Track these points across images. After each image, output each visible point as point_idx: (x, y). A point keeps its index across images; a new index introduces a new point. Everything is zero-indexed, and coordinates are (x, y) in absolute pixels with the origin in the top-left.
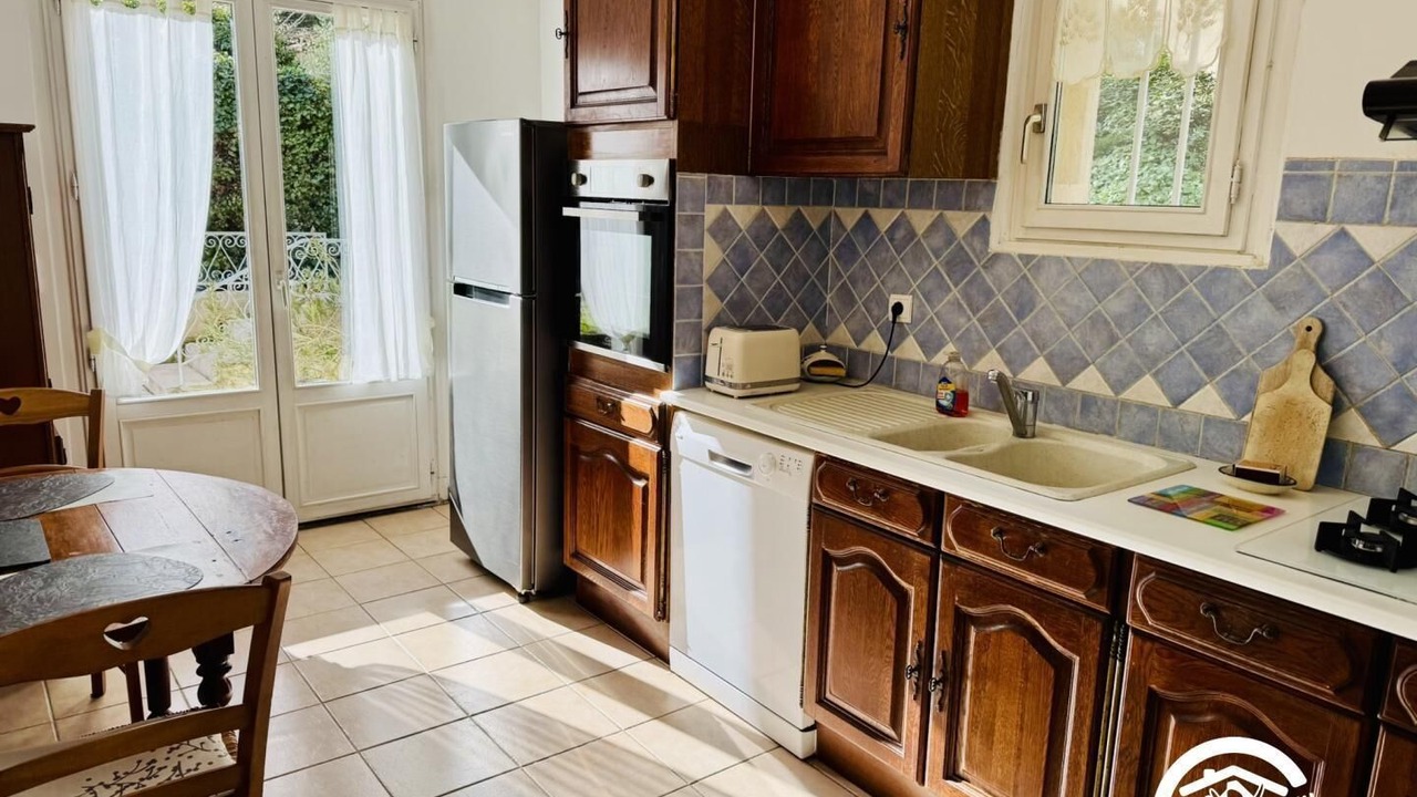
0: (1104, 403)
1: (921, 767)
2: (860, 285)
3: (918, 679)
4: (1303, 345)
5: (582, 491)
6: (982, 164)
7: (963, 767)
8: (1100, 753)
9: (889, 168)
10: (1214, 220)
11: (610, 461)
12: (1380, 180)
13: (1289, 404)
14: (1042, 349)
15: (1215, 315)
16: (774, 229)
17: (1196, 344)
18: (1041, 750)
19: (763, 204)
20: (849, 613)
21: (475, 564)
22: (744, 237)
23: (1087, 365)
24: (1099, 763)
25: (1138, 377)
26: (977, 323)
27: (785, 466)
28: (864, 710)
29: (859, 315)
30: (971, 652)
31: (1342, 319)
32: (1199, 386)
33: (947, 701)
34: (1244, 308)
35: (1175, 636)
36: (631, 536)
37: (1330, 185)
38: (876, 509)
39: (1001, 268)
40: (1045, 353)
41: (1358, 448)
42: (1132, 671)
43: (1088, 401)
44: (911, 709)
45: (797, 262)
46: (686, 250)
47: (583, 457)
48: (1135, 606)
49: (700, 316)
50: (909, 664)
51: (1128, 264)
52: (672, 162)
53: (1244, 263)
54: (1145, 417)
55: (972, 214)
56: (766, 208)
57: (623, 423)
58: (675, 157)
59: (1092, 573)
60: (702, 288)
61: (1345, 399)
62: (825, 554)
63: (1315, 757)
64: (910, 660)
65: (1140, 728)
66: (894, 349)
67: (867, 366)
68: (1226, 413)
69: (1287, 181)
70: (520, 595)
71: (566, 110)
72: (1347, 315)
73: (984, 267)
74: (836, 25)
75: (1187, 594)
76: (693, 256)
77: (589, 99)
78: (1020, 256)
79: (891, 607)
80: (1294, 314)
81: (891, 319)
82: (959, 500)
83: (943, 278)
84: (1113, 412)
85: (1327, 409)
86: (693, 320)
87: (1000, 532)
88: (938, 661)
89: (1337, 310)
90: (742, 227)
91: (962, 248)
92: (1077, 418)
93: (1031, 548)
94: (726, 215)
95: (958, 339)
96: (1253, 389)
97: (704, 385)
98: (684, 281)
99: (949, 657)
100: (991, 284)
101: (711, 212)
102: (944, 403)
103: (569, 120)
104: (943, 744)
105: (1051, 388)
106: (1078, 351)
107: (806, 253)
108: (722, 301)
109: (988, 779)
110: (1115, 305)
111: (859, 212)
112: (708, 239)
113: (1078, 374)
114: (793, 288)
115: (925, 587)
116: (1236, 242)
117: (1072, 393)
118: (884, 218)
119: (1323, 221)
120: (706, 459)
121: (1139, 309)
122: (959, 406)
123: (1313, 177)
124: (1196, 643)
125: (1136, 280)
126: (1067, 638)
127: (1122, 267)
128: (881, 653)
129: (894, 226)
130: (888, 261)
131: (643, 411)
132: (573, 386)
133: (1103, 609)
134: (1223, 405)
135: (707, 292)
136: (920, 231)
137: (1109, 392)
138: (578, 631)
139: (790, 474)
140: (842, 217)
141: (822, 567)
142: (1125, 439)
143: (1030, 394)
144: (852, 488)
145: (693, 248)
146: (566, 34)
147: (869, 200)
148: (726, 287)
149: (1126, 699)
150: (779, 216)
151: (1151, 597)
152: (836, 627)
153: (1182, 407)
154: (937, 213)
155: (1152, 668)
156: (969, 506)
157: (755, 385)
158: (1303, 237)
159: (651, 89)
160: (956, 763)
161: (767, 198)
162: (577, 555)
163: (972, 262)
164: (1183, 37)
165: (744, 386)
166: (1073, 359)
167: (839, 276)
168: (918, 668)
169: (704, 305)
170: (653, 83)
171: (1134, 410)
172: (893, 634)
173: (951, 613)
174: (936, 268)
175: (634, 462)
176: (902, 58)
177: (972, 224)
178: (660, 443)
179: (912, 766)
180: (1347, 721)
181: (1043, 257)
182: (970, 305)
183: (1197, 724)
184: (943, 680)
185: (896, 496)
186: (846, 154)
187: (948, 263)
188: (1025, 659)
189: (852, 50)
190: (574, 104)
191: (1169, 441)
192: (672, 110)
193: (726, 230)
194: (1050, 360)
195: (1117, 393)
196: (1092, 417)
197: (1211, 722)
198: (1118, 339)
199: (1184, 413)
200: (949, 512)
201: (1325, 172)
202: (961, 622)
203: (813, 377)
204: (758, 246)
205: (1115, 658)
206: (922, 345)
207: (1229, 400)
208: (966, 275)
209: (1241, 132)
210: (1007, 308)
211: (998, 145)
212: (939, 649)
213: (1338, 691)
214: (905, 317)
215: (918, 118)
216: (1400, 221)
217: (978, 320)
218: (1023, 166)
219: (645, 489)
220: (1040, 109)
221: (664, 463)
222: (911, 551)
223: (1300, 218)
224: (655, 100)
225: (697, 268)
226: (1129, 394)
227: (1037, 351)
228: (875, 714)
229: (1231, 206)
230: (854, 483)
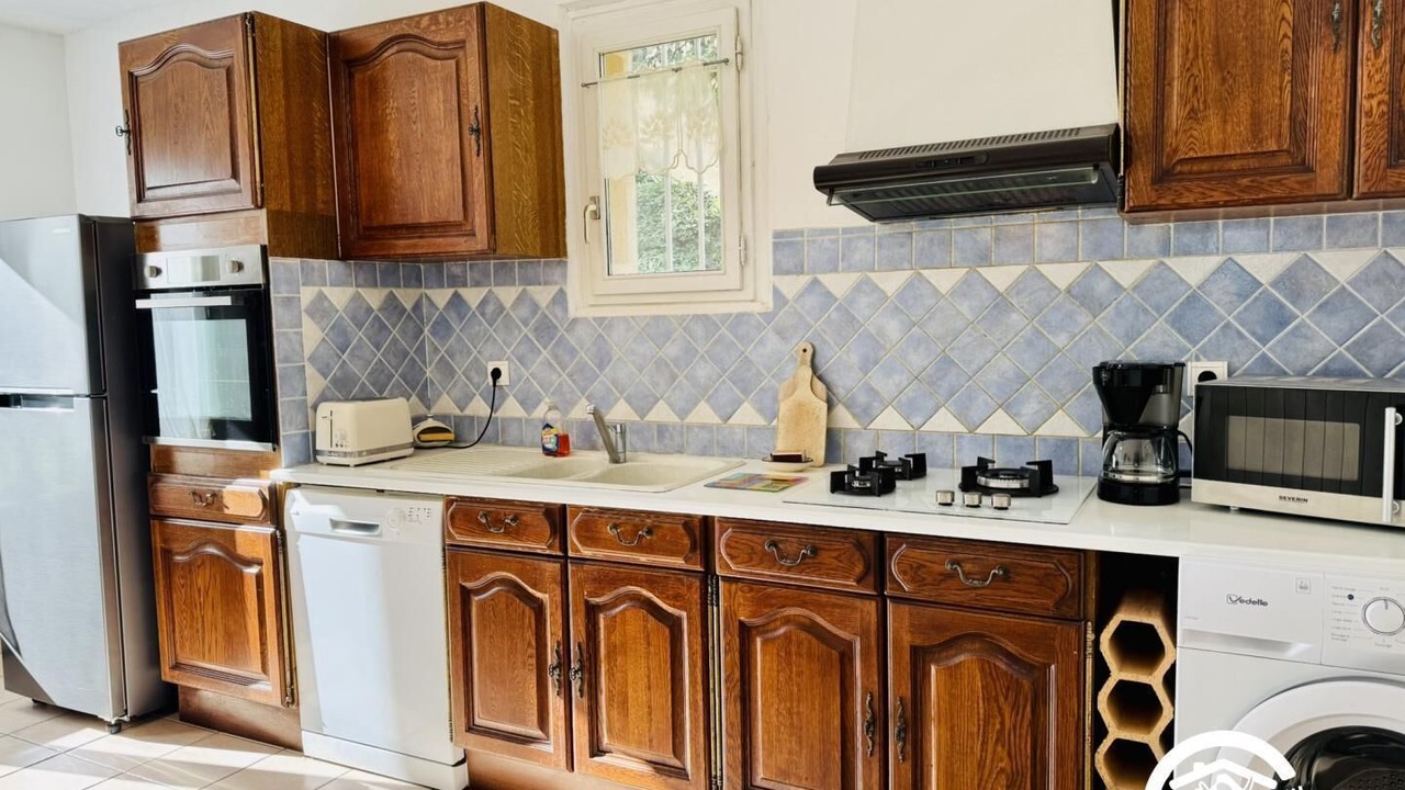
0: (674, 429)
1: (569, 755)
2: (458, 357)
3: (559, 675)
4: (803, 362)
5: (179, 596)
6: (553, 245)
7: (606, 741)
8: (711, 686)
9: (479, 247)
10: (731, 278)
11: (212, 556)
12: (832, 241)
13: (800, 406)
14: (621, 393)
15: (743, 349)
16: (369, 310)
17: (734, 372)
18: (667, 701)
19: (357, 286)
20: (491, 637)
21: (43, 706)
22: (341, 317)
23: (657, 400)
24: (712, 695)
25: (696, 404)
26: (567, 378)
27: (414, 517)
28: (512, 722)
29: (460, 385)
30: (602, 636)
31: (825, 342)
32: (740, 403)
33: (586, 687)
34: (761, 342)
35: (751, 573)
36: (245, 627)
37: (803, 246)
38: (507, 534)
39: (580, 330)
40: (625, 395)
41: (847, 431)
42: (726, 611)
43: (662, 429)
44: (556, 703)
45: (395, 340)
46: (285, 330)
47: (178, 558)
48: (721, 558)
49: (305, 394)
50: (549, 663)
51: (675, 317)
52: (264, 249)
53: (756, 308)
54: (704, 435)
55: (550, 287)
56: (359, 289)
57: (226, 511)
58: (266, 243)
59: (687, 541)
60: (304, 366)
61: (834, 398)
62: (463, 587)
63: (853, 637)
64: (551, 659)
65: (737, 655)
66: (497, 410)
67: (474, 429)
68: (761, 422)
69: (776, 246)
70: (110, 725)
71: (132, 205)
72: (827, 338)
73: (567, 331)
74: (414, 127)
75: (755, 538)
76: (294, 337)
77: (159, 193)
78: (595, 319)
79: (530, 618)
80: (794, 342)
81: (491, 383)
82: (579, 508)
83: (533, 344)
84: (682, 435)
85: (825, 406)
86: (297, 398)
87: (615, 526)
88: (575, 653)
89: (819, 334)
90: (338, 308)
91: (546, 316)
92: (655, 445)
93: (640, 533)
94: (321, 297)
95: (552, 394)
96: (775, 400)
97: (316, 461)
98: (286, 360)
99: (584, 646)
100: (574, 344)
101: (307, 295)
102: (549, 446)
103: (137, 214)
104: (587, 726)
105: (633, 423)
106: (650, 390)
107: (403, 332)
108: (326, 379)
109: (628, 743)
110: (672, 350)
111: (450, 292)
112: (305, 319)
113: (651, 408)
114: (394, 364)
115: (558, 591)
116: (748, 294)
117: (649, 424)
118: (472, 296)
119: (802, 273)
120: (328, 529)
121: (690, 352)
122: (562, 447)
123: (792, 243)
124: (765, 573)
125: (685, 329)
126: (675, 599)
127: (673, 320)
128: (524, 663)
129: (484, 303)
130: (482, 334)
131: (251, 495)
132: (159, 484)
133: (699, 568)
134: (758, 416)
135: (310, 370)
136: (508, 305)
137: (677, 420)
138: (190, 745)
139: (420, 523)
140: (433, 299)
141: (461, 601)
142: (693, 454)
143: (618, 427)
144: (484, 521)
145: (292, 328)
146: (128, 132)
147: (456, 281)
148: (328, 365)
149: (725, 635)
150: (374, 297)
151: (731, 547)
152: (479, 654)
153: (731, 421)
154: (521, 288)
155: (739, 605)
156: (588, 511)
157: (371, 452)
158: (792, 286)
159: (233, 181)
160: (599, 740)
161: (360, 281)
162: (177, 666)
163: (556, 327)
164: (693, 143)
165: (360, 454)
166: (647, 397)
167: (436, 350)
168: (559, 665)
169: (307, 382)
170: (235, 175)
171: (696, 430)
172: (534, 643)
173: (582, 607)
174: (526, 335)
175: (243, 549)
176: (478, 155)
177: (551, 296)
178: (273, 523)
179: (561, 757)
180: (867, 602)
181: (612, 318)
182: (559, 363)
183: (774, 639)
184: (581, 669)
185: (524, 518)
186: (439, 237)
187: (536, 330)
188: (645, 627)
189: (432, 149)
190: (140, 198)
191: (725, 450)
192: (259, 199)
193: (324, 311)
194: (628, 400)
195: (682, 419)
196: (667, 441)
197: (785, 633)
198: (677, 376)
199: (732, 427)
200: (571, 522)
201: (799, 239)
202: (592, 611)
203: (424, 443)
204: (356, 325)
205: (712, 604)
206: (522, 403)
207: (760, 411)
208: (552, 339)
209: (741, 214)
210: (590, 363)
211: (564, 230)
212: (575, 641)
213: (859, 581)
214: (503, 380)
215: (498, 205)
216: (849, 269)
217: (567, 375)
218: (586, 246)
219: (259, 578)
220: (595, 200)
221: (279, 544)
222: (542, 563)
223: (788, 273)
224: (240, 191)
225: (297, 347)
226: (692, 418)
227: (619, 395)
228: (523, 722)
229: (742, 267)
230: (485, 516)
